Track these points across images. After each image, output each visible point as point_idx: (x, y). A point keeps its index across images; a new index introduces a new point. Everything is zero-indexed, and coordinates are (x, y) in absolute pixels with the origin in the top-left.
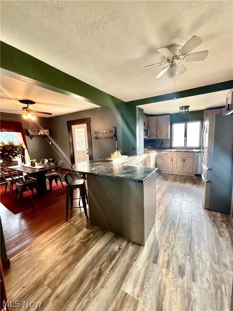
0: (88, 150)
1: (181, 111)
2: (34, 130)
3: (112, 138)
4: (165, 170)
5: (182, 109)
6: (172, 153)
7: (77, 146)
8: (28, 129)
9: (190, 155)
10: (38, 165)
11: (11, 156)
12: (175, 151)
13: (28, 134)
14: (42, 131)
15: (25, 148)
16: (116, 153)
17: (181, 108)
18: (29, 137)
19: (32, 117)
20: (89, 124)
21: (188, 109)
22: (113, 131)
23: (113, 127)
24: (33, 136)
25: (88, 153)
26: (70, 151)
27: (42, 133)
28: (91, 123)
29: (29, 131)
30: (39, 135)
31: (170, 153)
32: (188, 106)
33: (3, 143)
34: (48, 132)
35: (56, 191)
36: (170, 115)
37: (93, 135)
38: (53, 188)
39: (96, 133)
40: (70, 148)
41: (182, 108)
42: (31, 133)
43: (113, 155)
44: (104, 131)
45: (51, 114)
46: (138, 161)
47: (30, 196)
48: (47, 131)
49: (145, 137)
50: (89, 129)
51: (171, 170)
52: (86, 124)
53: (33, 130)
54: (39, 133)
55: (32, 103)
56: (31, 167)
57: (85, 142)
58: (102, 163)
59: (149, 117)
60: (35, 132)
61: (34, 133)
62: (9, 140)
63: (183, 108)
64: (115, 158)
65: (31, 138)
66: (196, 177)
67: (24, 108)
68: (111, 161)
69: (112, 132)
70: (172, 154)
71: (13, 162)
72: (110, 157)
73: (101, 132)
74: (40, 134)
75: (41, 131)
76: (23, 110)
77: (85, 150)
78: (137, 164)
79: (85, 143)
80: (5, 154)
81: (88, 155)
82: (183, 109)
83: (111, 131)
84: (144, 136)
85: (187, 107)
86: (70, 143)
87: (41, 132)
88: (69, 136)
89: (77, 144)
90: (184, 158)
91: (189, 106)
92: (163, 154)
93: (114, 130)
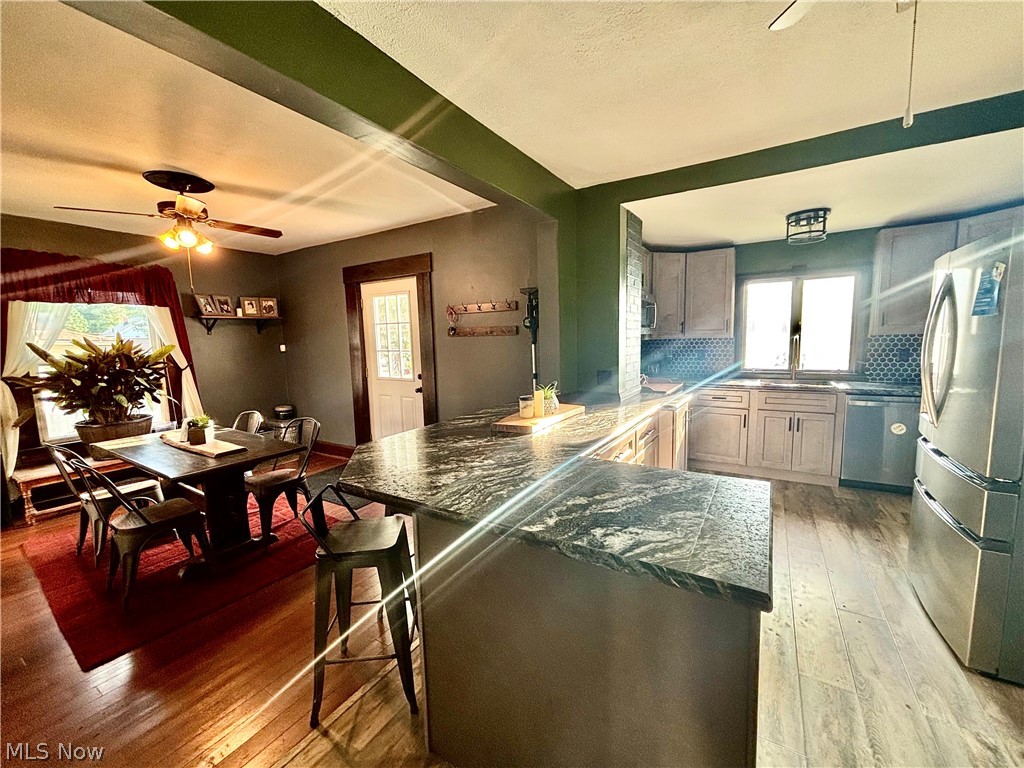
0: (420, 377)
1: (793, 230)
2: (222, 299)
3: (517, 333)
4: (718, 458)
5: (798, 222)
6: (745, 395)
7: (381, 361)
8: (197, 296)
9: (819, 403)
10: (217, 437)
11: (122, 399)
12: (758, 388)
13: (197, 314)
14: (251, 304)
15: (182, 367)
16: (539, 394)
17: (793, 218)
18: (203, 324)
19: (200, 242)
20: (427, 278)
21: (824, 221)
22: (520, 306)
23: (523, 291)
24: (216, 320)
25: (419, 390)
26: (353, 379)
27: (251, 310)
28: (434, 274)
29: (202, 301)
30: (239, 319)
31: (739, 394)
32: (826, 210)
33: (89, 345)
34: (275, 307)
35: (288, 543)
36: (737, 247)
37: (443, 322)
38: (277, 529)
39: (452, 311)
40: (352, 366)
41: (795, 217)
42: (207, 309)
43: (529, 402)
44: (486, 307)
45: (276, 234)
46: (633, 431)
47: (177, 567)
48: (270, 303)
49: (646, 331)
50: (428, 299)
51: (742, 462)
52: (415, 278)
53: (215, 298)
54: (239, 311)
55: (201, 186)
56: (187, 445)
57: (409, 346)
58: (482, 442)
59: (656, 255)
60: (225, 307)
61: (222, 309)
62: (118, 335)
63: (803, 216)
64: (534, 416)
65: (209, 329)
66: (844, 490)
67: (163, 206)
68: (521, 431)
69: (517, 309)
70: (745, 400)
71: (131, 418)
72: (514, 410)
73: (473, 308)
74: (244, 311)
75: (246, 303)
76: (161, 211)
77: (410, 376)
78: (630, 444)
79: (410, 349)
80: (94, 391)
81: (420, 395)
82: (802, 223)
83: (513, 306)
84: (643, 326)
85: (819, 213)
86: (352, 348)
87: (247, 306)
88: (351, 322)
89: (379, 355)
90: (797, 415)
91: (829, 210)
92: (710, 398)
93: (524, 301)
